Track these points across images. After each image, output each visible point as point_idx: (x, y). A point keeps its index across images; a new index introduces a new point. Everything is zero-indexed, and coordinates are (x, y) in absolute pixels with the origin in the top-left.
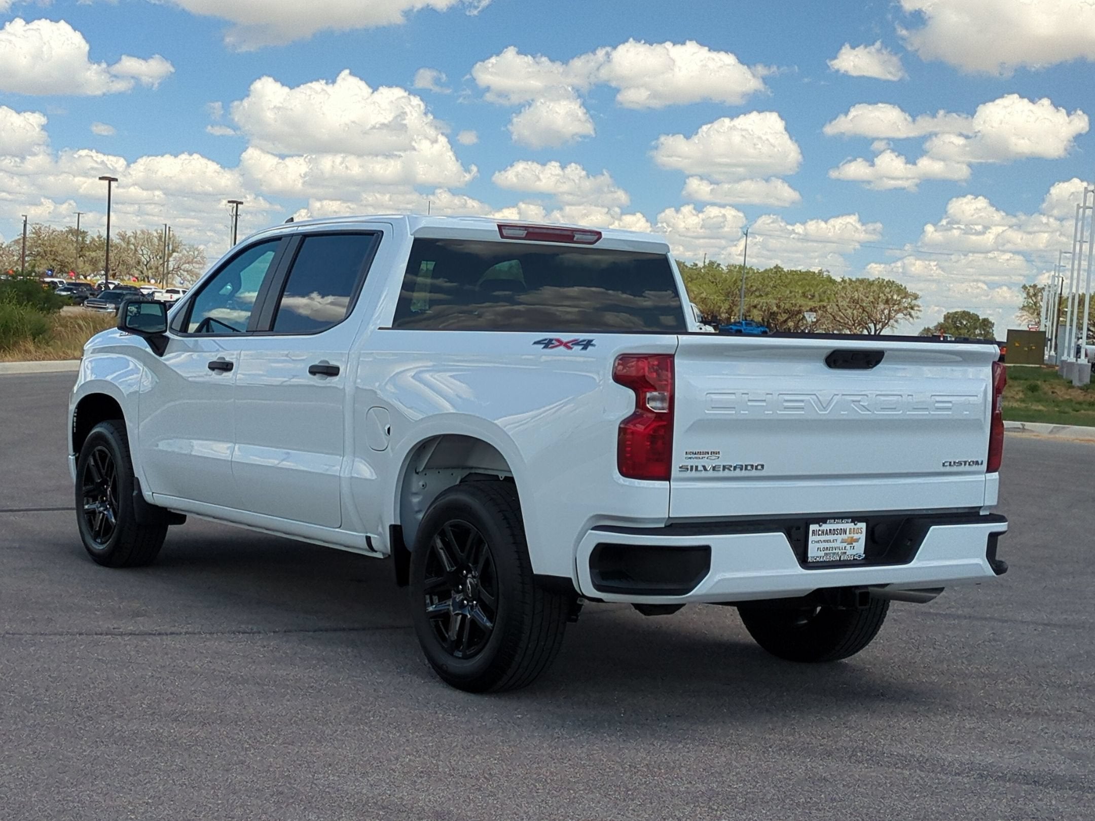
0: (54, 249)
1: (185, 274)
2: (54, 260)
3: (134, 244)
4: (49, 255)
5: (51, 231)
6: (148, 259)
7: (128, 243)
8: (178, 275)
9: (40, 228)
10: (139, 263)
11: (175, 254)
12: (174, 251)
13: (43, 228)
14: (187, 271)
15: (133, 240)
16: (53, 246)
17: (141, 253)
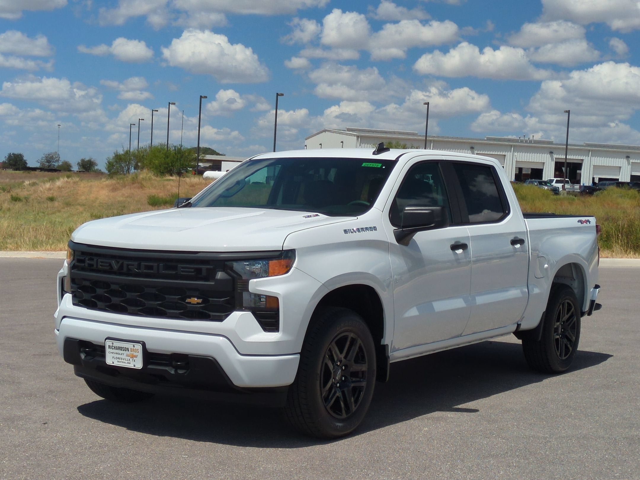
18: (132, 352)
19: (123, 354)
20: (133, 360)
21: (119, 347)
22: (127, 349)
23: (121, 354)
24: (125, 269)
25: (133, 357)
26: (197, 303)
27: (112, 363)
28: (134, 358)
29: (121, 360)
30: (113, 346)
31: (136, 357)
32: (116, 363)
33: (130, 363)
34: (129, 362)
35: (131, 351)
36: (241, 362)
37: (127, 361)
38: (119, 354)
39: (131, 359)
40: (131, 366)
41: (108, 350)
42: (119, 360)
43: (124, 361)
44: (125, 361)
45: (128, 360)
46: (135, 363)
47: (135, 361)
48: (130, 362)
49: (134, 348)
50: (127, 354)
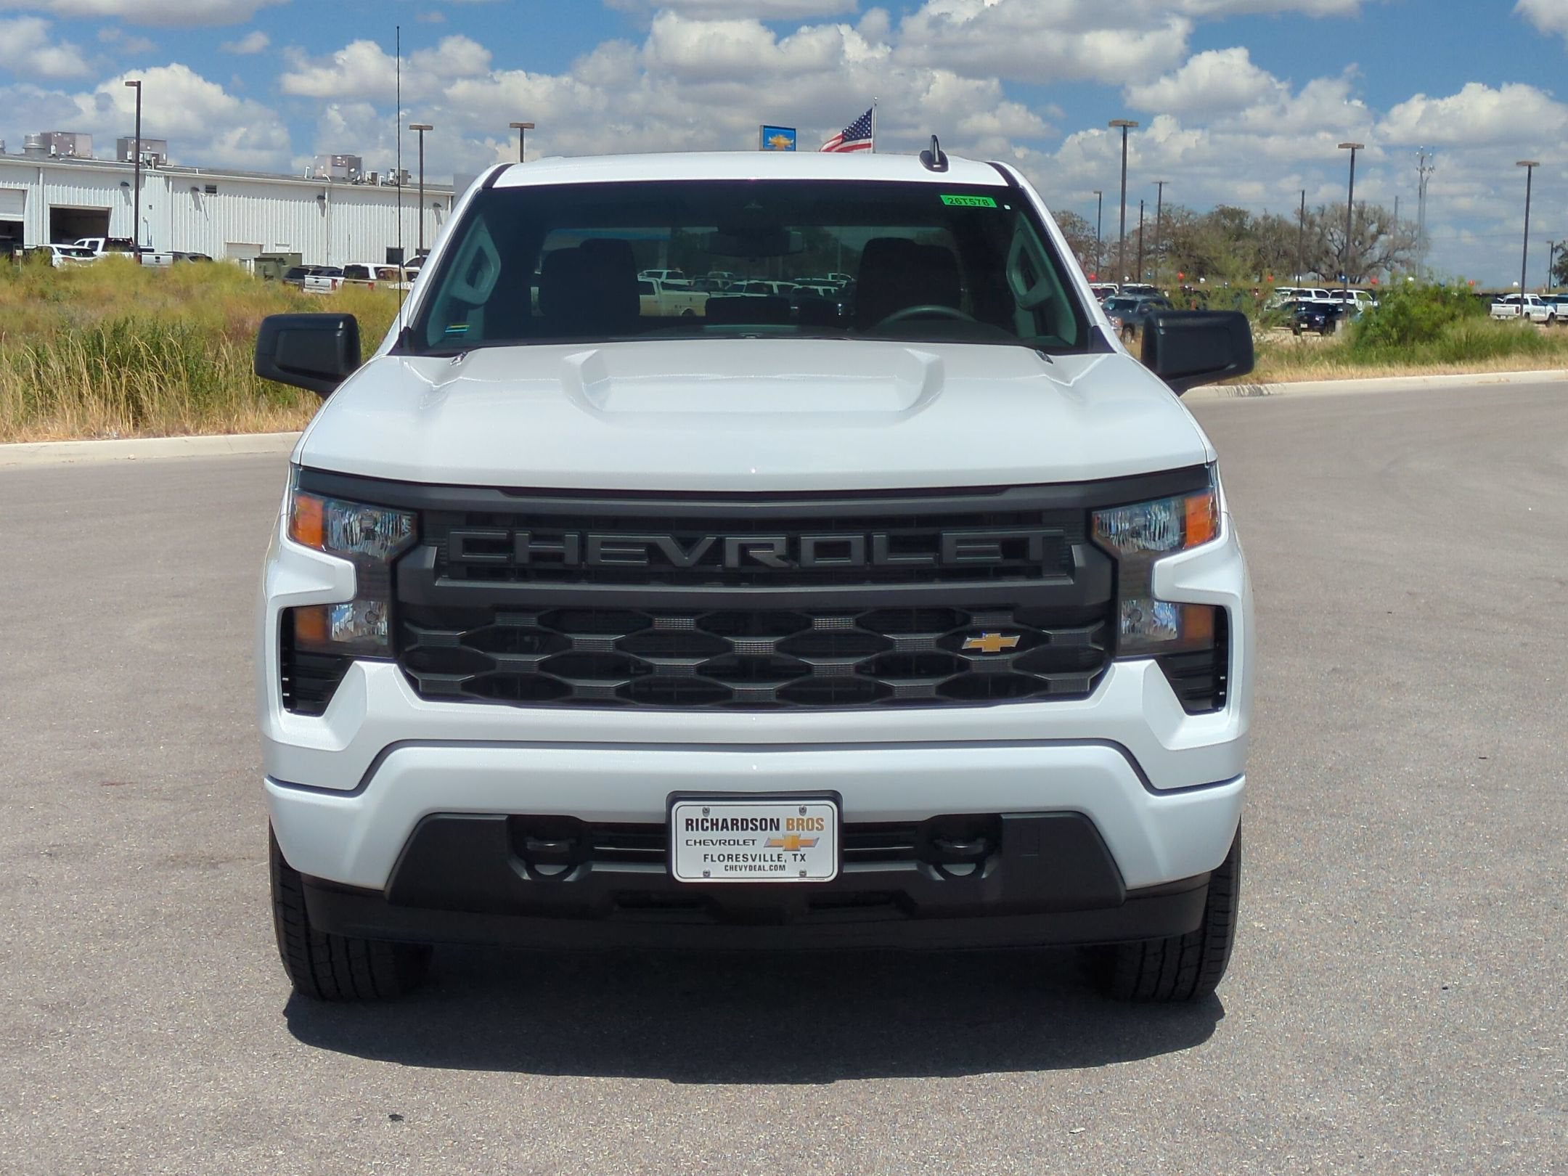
0: (1189, 240)
1: (1398, 265)
2: (1189, 256)
3: (1319, 226)
4: (1182, 250)
5: (1185, 214)
6: (1341, 247)
7: (1312, 224)
8: (1386, 267)
9: (1170, 210)
10: (1327, 252)
11: (1382, 238)
12: (1380, 232)
13: (1173, 210)
14: (1401, 262)
15: (1318, 219)
16: (1188, 236)
17: (1330, 238)
18: (795, 832)
19: (753, 841)
20: (795, 855)
21: (732, 820)
22: (775, 824)
23: (741, 842)
24: (732, 559)
25: (795, 846)
26: (1001, 648)
27: (702, 876)
28: (802, 849)
29: (741, 863)
30: (709, 818)
31: (810, 844)
32: (720, 874)
33: (783, 868)
34: (779, 864)
35: (788, 829)
36: (1159, 814)
37: (770, 863)
38: (736, 842)
39: (788, 856)
40: (790, 874)
41: (680, 835)
42: (735, 863)
43: (757, 863)
44: (762, 863)
45: (775, 858)
46: (802, 866)
47: (805, 857)
48: (783, 863)
49: (805, 818)
50: (769, 839)
